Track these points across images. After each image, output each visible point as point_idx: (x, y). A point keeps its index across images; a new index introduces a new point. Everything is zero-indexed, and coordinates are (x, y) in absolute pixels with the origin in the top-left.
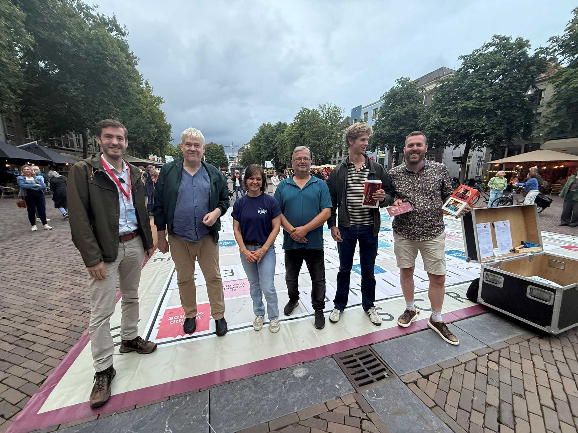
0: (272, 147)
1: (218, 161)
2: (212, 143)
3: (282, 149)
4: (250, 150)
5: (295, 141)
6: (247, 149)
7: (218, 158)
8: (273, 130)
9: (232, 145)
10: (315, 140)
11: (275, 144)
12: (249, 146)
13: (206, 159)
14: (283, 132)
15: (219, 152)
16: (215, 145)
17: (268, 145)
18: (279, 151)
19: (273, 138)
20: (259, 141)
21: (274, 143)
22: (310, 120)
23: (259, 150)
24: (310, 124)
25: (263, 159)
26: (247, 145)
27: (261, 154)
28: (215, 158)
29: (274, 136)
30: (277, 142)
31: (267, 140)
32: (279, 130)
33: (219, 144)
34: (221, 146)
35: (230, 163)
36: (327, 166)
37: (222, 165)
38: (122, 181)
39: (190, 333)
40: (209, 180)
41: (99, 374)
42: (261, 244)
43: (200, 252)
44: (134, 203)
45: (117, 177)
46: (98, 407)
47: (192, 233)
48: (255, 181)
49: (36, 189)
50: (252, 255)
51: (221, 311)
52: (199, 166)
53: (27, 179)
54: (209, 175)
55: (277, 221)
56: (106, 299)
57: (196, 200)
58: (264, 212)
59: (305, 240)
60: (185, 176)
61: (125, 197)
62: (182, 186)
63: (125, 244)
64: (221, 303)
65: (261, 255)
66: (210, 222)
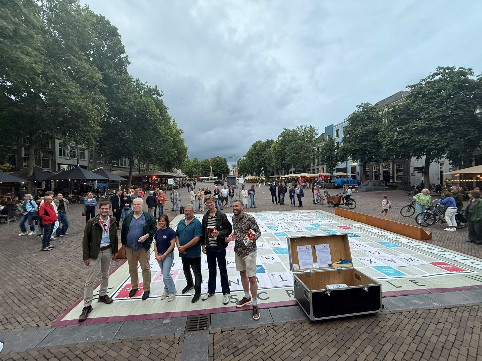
0: (262, 159)
1: (222, 169)
2: (218, 157)
3: (269, 161)
4: (246, 162)
5: (279, 154)
6: (243, 160)
7: (222, 168)
8: (262, 146)
9: (235, 156)
10: (294, 154)
11: (264, 157)
12: (245, 158)
13: (212, 169)
14: (270, 147)
15: (223, 163)
16: (220, 158)
17: (259, 157)
18: (267, 162)
19: (262, 152)
20: (252, 154)
21: (263, 156)
22: (290, 138)
23: (252, 161)
24: (289, 141)
25: (255, 168)
26: (244, 157)
27: (253, 164)
28: (220, 167)
29: (263, 150)
30: (265, 155)
31: (258, 154)
32: (267, 146)
33: (223, 157)
34: (224, 159)
35: (231, 170)
36: (303, 174)
37: (224, 173)
38: (106, 225)
39: (131, 297)
40: (144, 221)
41: (85, 308)
42: (164, 253)
43: (139, 255)
44: (110, 234)
45: (104, 224)
46: (81, 321)
47: (133, 246)
48: (161, 223)
49: (92, 206)
50: (159, 258)
51: (147, 287)
52: (141, 214)
53: (89, 200)
54: (145, 218)
55: (172, 242)
56: (92, 275)
57: (136, 230)
58: (166, 237)
59: (185, 253)
60: (133, 219)
61: (105, 232)
62: (131, 224)
63: (103, 251)
64: (148, 283)
65: (163, 258)
66: (141, 241)
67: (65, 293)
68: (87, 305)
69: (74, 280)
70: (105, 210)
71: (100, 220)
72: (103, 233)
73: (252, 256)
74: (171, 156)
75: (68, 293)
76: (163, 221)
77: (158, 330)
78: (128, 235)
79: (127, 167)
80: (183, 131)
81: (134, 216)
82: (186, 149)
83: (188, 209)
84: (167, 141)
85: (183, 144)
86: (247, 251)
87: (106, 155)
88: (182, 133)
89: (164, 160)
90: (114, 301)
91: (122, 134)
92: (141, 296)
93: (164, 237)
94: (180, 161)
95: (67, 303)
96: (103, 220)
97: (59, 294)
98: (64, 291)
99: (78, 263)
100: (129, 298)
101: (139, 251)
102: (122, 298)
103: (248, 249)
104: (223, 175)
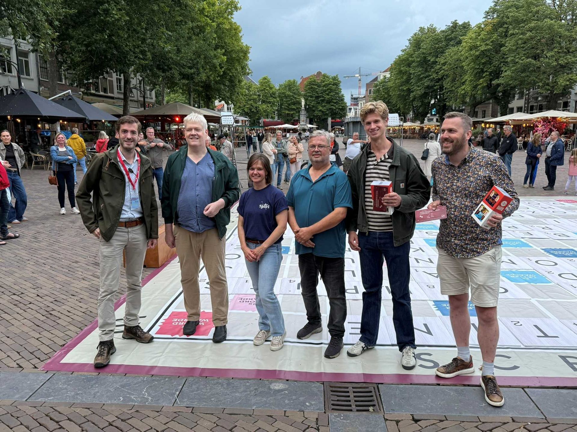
0: (434, 75)
1: (328, 106)
2: (319, 73)
3: (454, 80)
4: (390, 84)
5: (483, 61)
6: (384, 82)
7: (329, 102)
8: (438, 41)
9: (359, 73)
10: (527, 58)
11: (440, 69)
12: (388, 75)
13: (305, 106)
14: (460, 42)
15: (331, 90)
16: (325, 76)
17: (426, 71)
18: (447, 84)
19: (437, 57)
20: (409, 65)
21: (438, 67)
22: (520, 14)
23: (408, 81)
24: (517, 22)
25: (413, 100)
26: (385, 74)
27: (409, 91)
28: (323, 101)
29: (439, 52)
30: (444, 64)
31: (425, 63)
32: (451, 39)
33: (331, 75)
34: (335, 78)
35: (350, 109)
36: (550, 114)
37: (334, 115)
38: (131, 171)
39: (188, 335)
40: (213, 168)
41: (102, 344)
42: (262, 242)
43: (204, 247)
44: (140, 192)
45: (127, 167)
46: (99, 367)
47: (194, 223)
48: (255, 172)
49: (67, 163)
50: (251, 253)
51: (222, 318)
52: (203, 152)
53: (60, 149)
54: (214, 162)
55: (281, 218)
56: (110, 277)
57: (198, 188)
58: (266, 206)
59: (311, 244)
60: (188, 164)
61: (131, 186)
62: (185, 174)
63: (130, 229)
64: (223, 309)
65: (260, 254)
66: (210, 213)
67: (53, 318)
68: (106, 338)
69: (65, 297)
70: (129, 135)
71: (120, 158)
72: (127, 189)
73: (494, 258)
74: (213, 68)
75: (60, 318)
76: (259, 169)
77: (265, 399)
78: (181, 198)
79: (116, 95)
80: (239, 6)
81: (190, 156)
82: (245, 52)
83: (319, 142)
84: (202, 29)
85: (238, 40)
86: (478, 244)
87: (73, 66)
88: (236, 8)
89: (197, 79)
90: (154, 340)
91: (104, 10)
92: (211, 335)
93: (262, 207)
94: (231, 81)
95: (63, 335)
96: (125, 159)
97: (43, 318)
98: (51, 314)
99: (63, 270)
100: (185, 337)
101: (203, 237)
102: (170, 336)
103: (483, 240)
104: (330, 120)
